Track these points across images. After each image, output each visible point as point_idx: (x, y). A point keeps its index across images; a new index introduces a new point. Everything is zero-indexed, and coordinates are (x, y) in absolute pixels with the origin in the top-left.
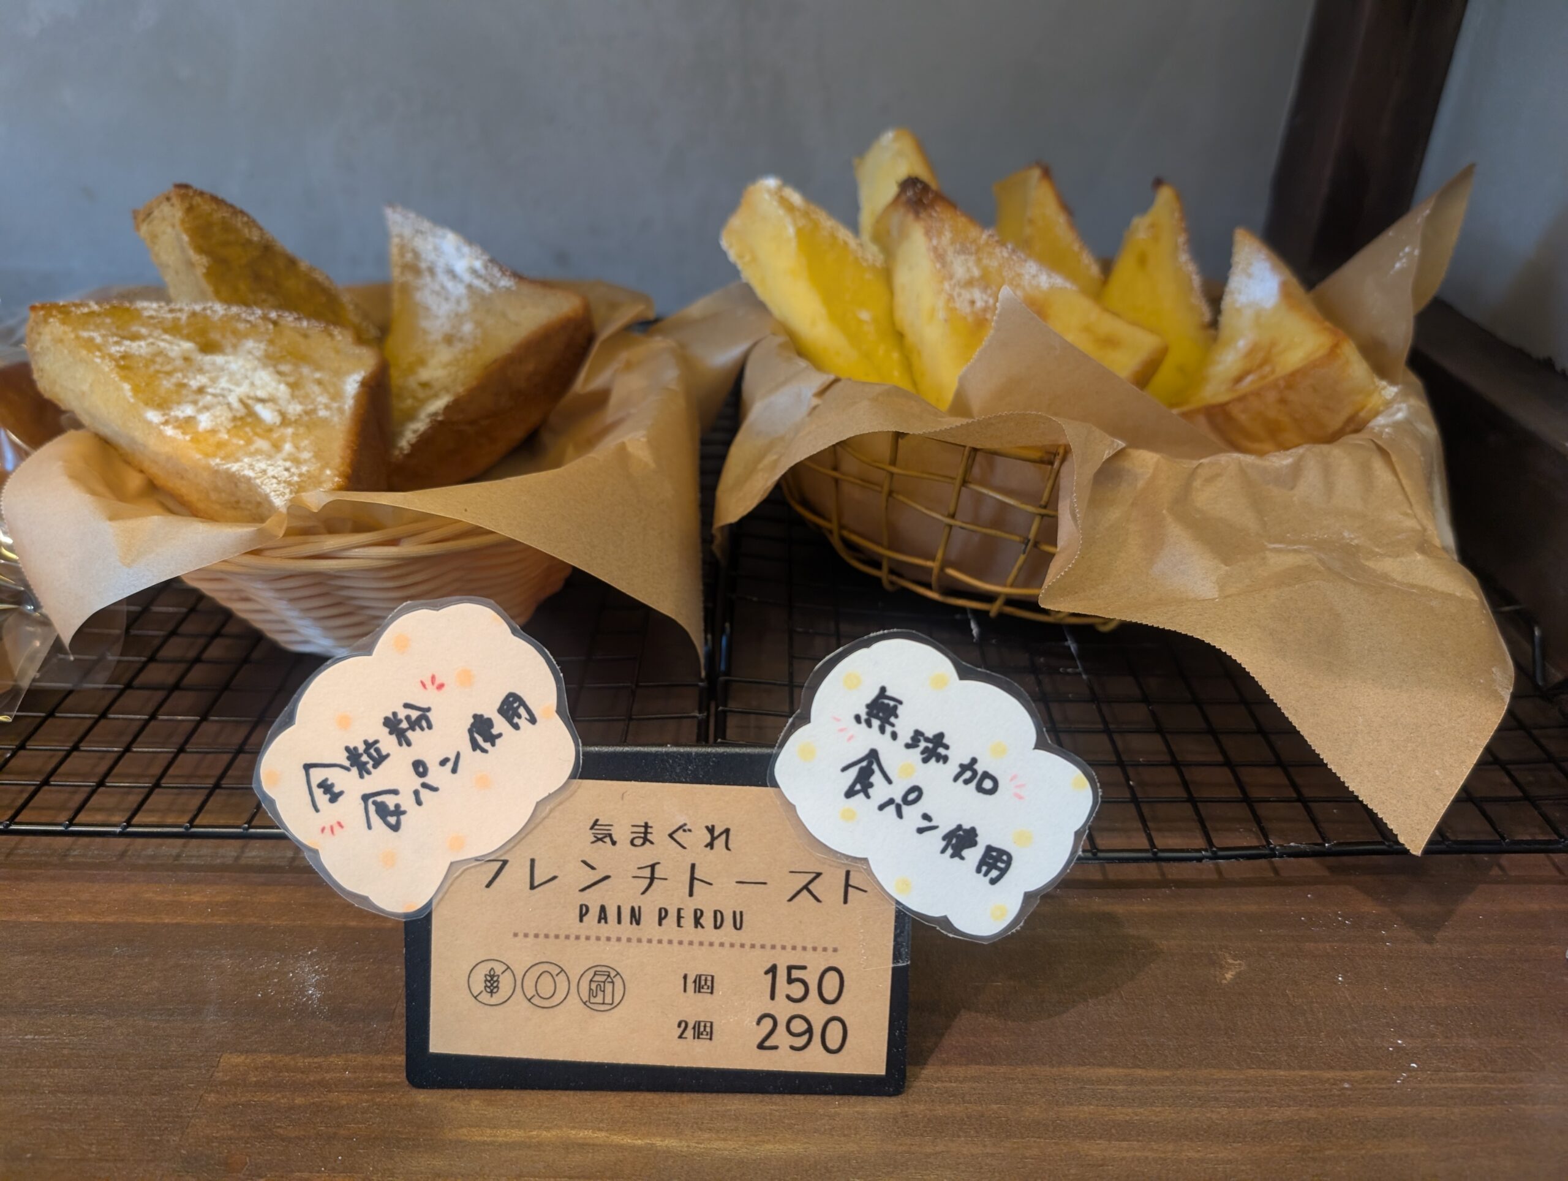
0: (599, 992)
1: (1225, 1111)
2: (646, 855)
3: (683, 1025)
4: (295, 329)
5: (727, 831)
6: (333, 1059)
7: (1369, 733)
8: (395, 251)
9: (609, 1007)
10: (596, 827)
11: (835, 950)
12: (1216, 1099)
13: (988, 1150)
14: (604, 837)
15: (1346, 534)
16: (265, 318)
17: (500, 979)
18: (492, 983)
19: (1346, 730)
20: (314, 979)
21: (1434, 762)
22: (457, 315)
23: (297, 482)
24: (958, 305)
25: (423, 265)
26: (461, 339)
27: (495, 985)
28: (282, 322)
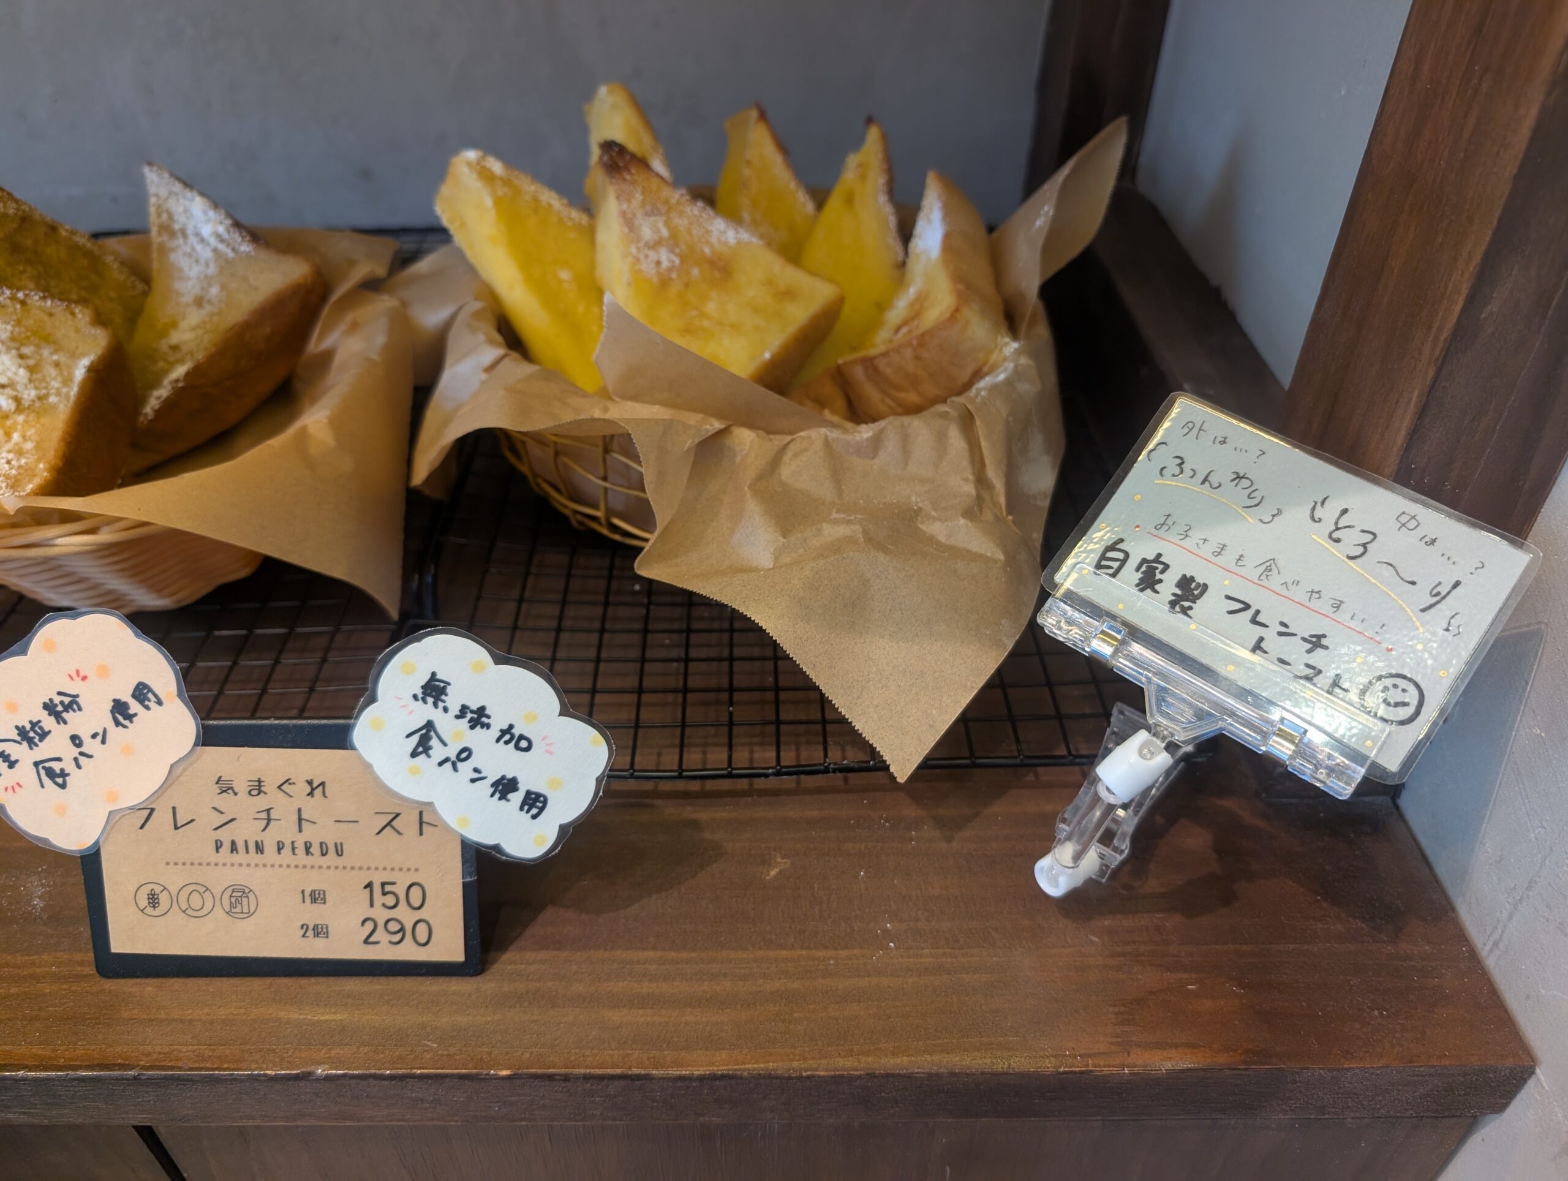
0: (238, 905)
1: (728, 984)
2: (261, 802)
3: (305, 927)
4: (40, 308)
5: (322, 784)
6: (45, 957)
7: (880, 680)
8: (152, 210)
9: (247, 915)
10: (220, 782)
11: (417, 870)
12: (725, 975)
13: (535, 1018)
14: (229, 789)
15: (913, 499)
16: (13, 298)
17: (160, 897)
18: (153, 900)
19: (860, 679)
20: (40, 891)
21: (933, 703)
22: (206, 277)
23: (14, 475)
24: (644, 267)
25: (177, 227)
26: (209, 301)
27: (156, 901)
28: (29, 301)
